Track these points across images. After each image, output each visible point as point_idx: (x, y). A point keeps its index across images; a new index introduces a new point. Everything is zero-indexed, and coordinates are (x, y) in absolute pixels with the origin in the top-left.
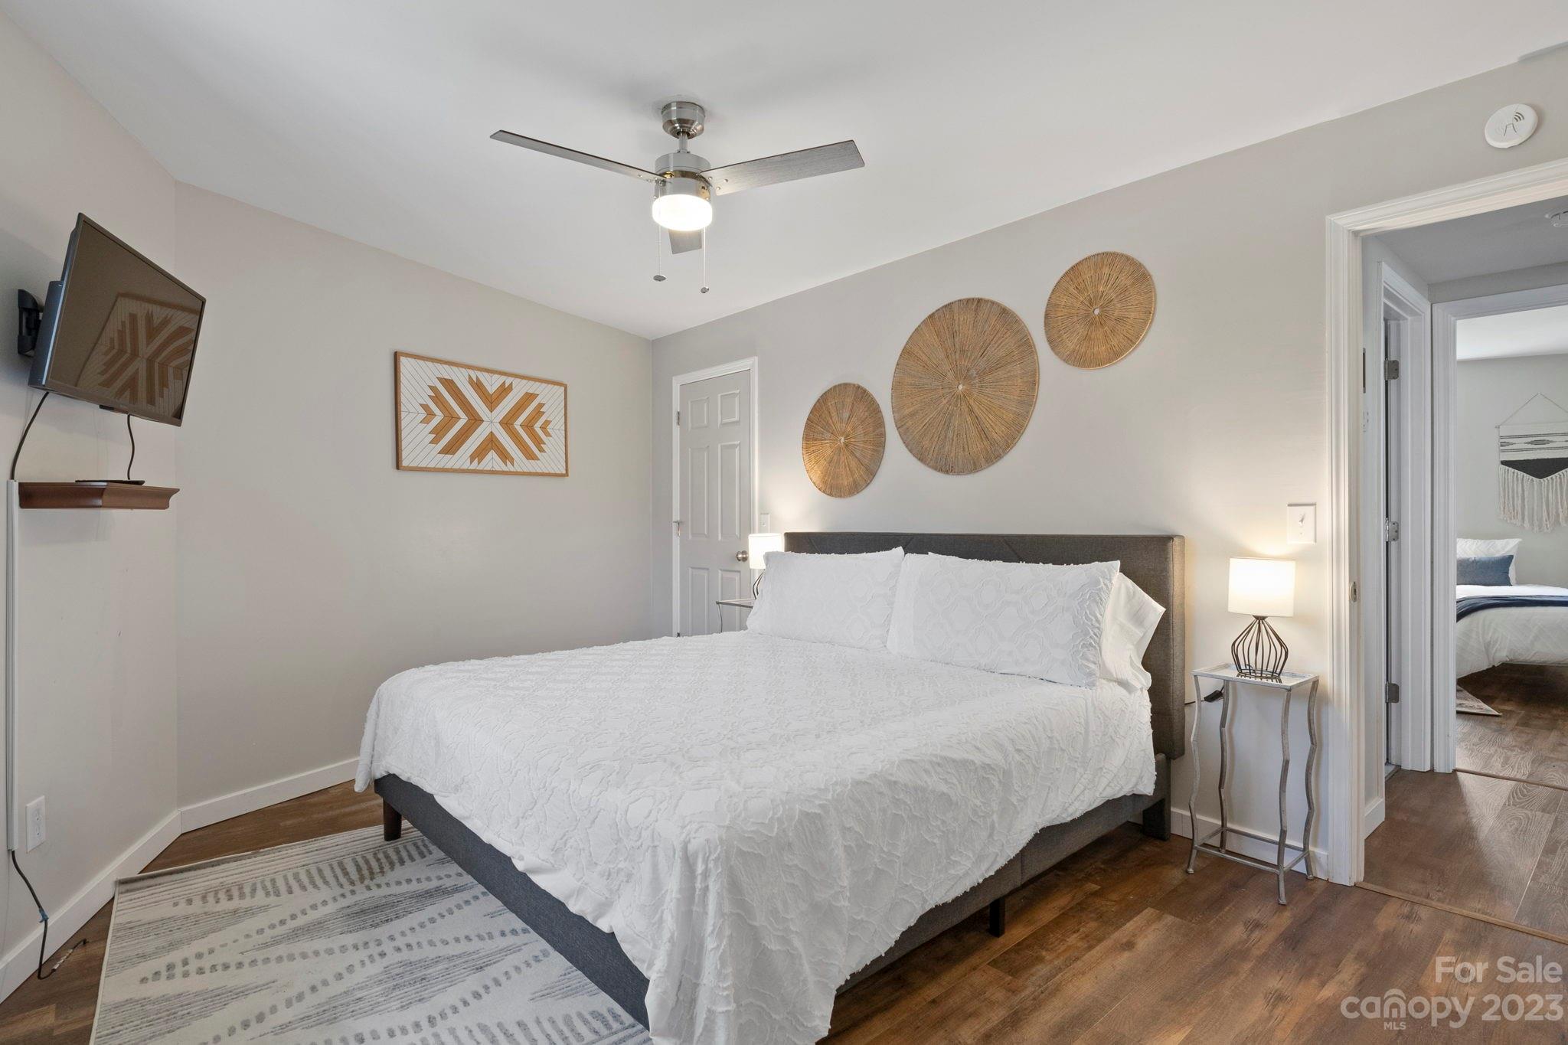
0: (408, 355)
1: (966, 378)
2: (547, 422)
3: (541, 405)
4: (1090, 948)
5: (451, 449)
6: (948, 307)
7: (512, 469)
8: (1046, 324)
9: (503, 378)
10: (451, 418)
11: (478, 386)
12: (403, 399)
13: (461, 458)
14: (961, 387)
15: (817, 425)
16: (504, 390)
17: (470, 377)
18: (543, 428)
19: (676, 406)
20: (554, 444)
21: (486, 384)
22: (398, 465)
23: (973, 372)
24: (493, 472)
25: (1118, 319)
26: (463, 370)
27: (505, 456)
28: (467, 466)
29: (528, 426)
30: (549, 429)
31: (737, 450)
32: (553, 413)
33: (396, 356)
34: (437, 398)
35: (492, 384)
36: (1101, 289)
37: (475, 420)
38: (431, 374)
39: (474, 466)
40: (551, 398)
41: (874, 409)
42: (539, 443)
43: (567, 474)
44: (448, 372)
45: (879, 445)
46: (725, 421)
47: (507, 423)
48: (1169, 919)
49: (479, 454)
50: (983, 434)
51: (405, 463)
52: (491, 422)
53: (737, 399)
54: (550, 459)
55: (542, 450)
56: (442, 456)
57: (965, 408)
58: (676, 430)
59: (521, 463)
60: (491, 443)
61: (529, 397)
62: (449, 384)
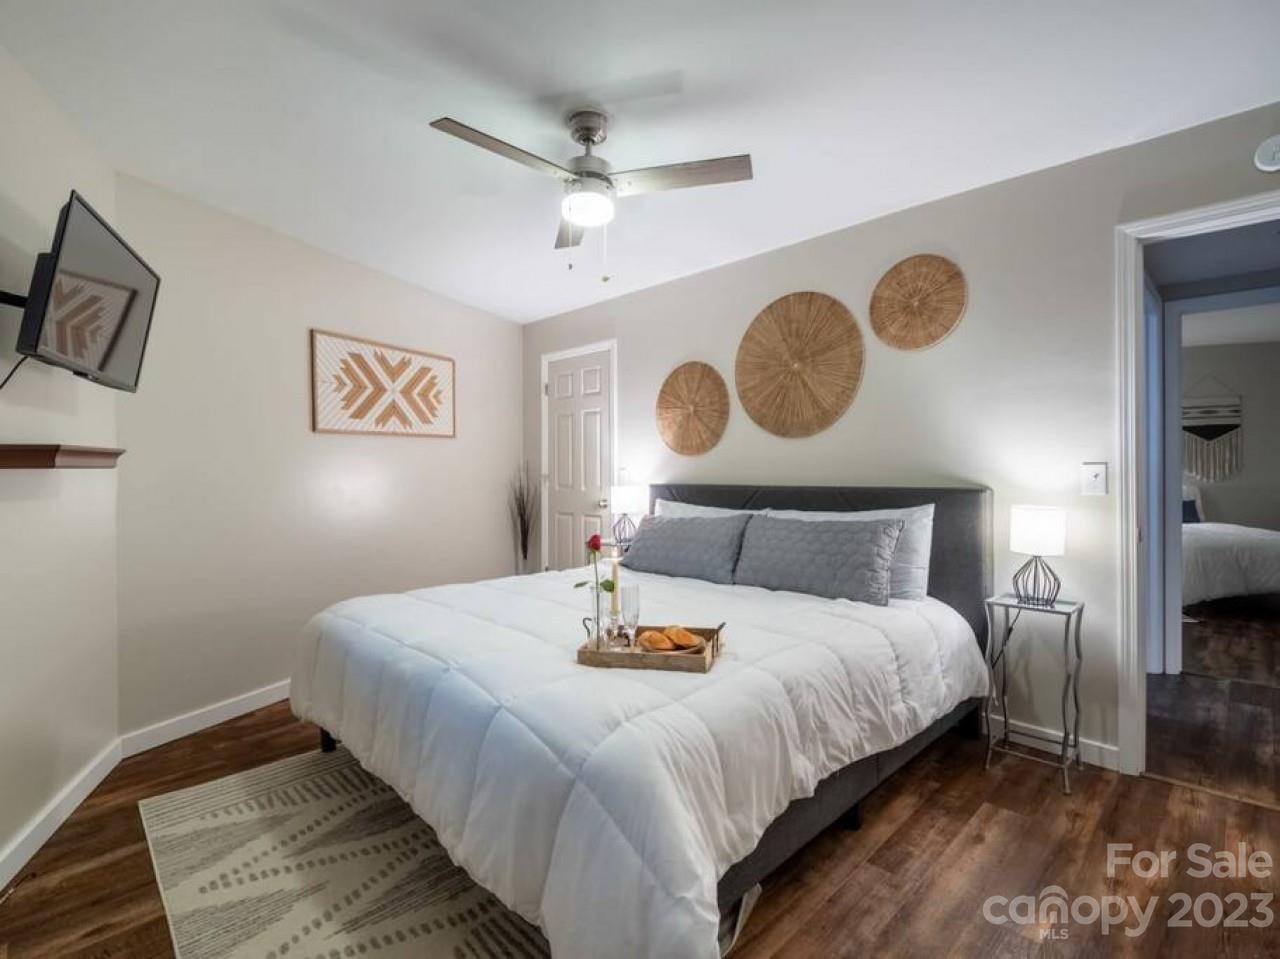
0: (324, 333)
1: (802, 359)
2: (439, 392)
3: (434, 378)
4: (948, 842)
5: (359, 414)
6: (785, 299)
7: (410, 431)
8: (871, 313)
9: (403, 354)
10: (359, 388)
11: (382, 360)
12: (319, 370)
13: (368, 422)
14: (796, 366)
15: (669, 396)
16: (404, 364)
17: (376, 353)
18: (435, 396)
19: (545, 379)
20: (444, 410)
21: (389, 359)
22: (314, 428)
23: (808, 353)
24: (395, 434)
25: (936, 310)
26: (370, 346)
27: (404, 420)
28: (373, 428)
29: (424, 395)
30: (441, 397)
31: (598, 417)
32: (444, 384)
33: (312, 333)
34: (348, 370)
35: (394, 358)
36: (920, 284)
37: (380, 390)
38: (342, 349)
39: (379, 428)
40: (441, 371)
41: (718, 383)
42: (432, 409)
43: (453, 436)
44: (356, 348)
45: (723, 414)
46: (589, 391)
47: (406, 392)
48: (1005, 813)
49: (383, 419)
50: (816, 403)
51: (320, 426)
52: (393, 391)
53: (598, 375)
54: (441, 424)
55: (434, 415)
56: (352, 420)
57: (799, 382)
58: (545, 399)
59: (417, 425)
60: (393, 409)
61: (424, 371)
62: (358, 358)
